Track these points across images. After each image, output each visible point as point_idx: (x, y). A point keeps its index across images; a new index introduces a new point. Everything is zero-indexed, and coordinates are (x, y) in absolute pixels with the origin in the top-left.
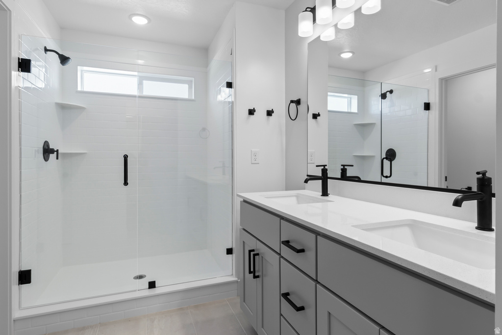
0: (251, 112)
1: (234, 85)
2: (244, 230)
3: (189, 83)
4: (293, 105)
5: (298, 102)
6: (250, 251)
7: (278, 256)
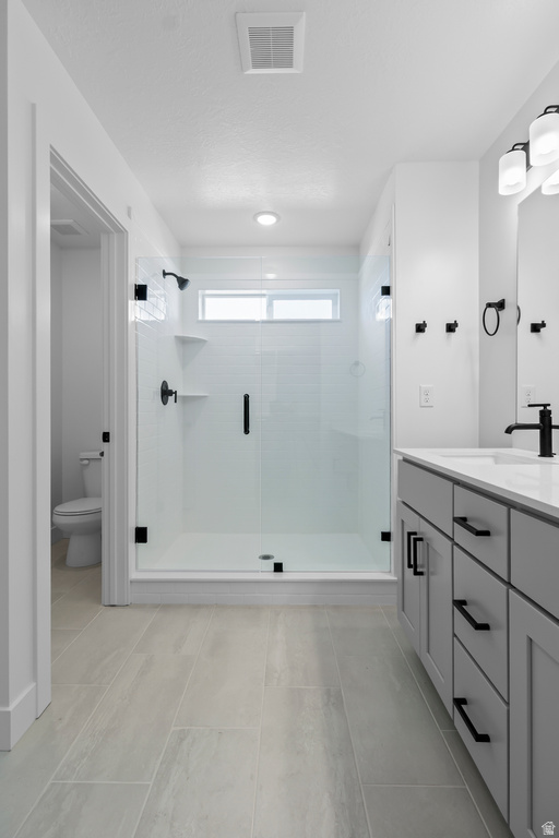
0: (420, 328)
1: (392, 291)
2: (404, 503)
3: (332, 297)
4: (492, 312)
5: (501, 305)
6: (410, 534)
7: (450, 543)
